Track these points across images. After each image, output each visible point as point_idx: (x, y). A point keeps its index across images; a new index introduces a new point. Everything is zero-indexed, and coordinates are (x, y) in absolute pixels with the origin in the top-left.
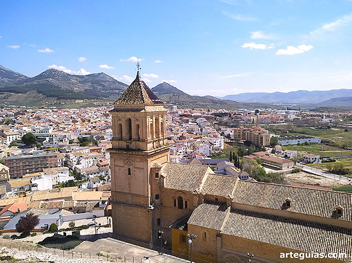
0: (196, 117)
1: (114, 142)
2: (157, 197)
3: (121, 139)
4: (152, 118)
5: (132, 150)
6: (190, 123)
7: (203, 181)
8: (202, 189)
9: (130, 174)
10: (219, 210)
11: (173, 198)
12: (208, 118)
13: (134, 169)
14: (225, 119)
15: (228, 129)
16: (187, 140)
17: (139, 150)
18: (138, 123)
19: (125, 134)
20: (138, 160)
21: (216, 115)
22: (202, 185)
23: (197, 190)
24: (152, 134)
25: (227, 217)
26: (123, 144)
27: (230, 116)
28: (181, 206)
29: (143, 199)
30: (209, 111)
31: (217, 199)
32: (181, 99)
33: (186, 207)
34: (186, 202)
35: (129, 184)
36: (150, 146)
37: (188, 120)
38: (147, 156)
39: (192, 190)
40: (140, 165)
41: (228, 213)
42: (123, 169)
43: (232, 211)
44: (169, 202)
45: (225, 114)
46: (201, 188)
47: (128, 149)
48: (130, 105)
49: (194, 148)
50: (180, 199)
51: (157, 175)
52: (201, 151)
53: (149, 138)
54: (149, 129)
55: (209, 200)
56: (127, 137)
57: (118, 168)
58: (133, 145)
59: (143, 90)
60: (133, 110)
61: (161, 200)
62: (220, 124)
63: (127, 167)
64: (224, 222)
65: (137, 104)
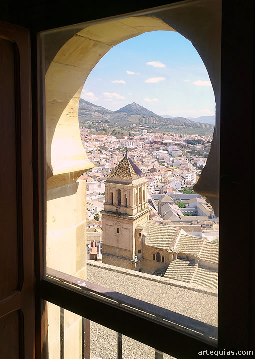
0: (168, 145)
1: (106, 206)
2: (140, 252)
3: (112, 204)
4: (137, 189)
5: (121, 214)
6: (161, 151)
7: (177, 242)
8: (176, 249)
9: (118, 232)
10: (189, 265)
11: (153, 253)
12: (179, 146)
13: (122, 229)
14: (198, 147)
15: (201, 160)
16: (158, 173)
17: (127, 215)
18: (126, 193)
19: (115, 201)
20: (126, 222)
21: (188, 142)
22: (176, 245)
23: (172, 249)
24: (137, 201)
25: (196, 272)
26: (114, 209)
27: (204, 144)
28: (159, 260)
29: (128, 253)
30: (181, 136)
31: (188, 257)
32: (152, 121)
33: (163, 261)
34: (163, 258)
35: (118, 241)
36: (135, 212)
37: (159, 148)
38: (133, 220)
39: (168, 249)
40: (127, 226)
41: (196, 269)
42: (113, 228)
43: (200, 267)
44: (149, 257)
45: (199, 142)
46: (175, 247)
47: (117, 213)
48: (120, 179)
49: (166, 182)
50: (159, 255)
51: (140, 235)
52: (172, 185)
53: (135, 206)
54: (135, 199)
55: (182, 257)
56: (117, 203)
57: (109, 227)
58: (122, 210)
59: (131, 167)
60: (122, 183)
61: (143, 254)
62: (193, 152)
63: (116, 227)
64: (194, 276)
65: (126, 179)
